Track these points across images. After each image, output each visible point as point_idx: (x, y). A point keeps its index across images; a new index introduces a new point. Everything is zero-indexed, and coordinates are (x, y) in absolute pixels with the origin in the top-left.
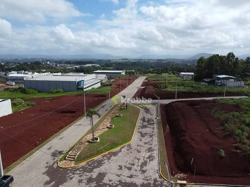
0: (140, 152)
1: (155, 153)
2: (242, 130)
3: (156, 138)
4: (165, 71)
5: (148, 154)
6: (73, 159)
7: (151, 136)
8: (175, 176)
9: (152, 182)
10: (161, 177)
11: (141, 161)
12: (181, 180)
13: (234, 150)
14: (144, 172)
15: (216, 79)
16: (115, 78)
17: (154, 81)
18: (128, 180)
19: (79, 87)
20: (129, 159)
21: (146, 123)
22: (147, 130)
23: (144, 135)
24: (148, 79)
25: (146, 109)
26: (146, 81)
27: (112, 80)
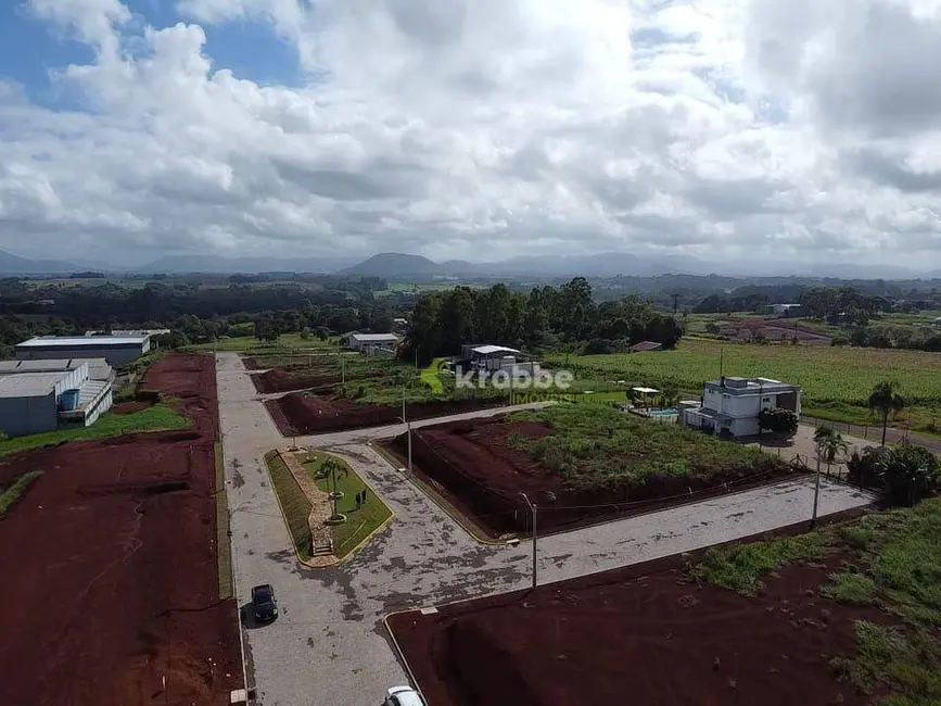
0: (424, 525)
1: (451, 522)
2: (569, 462)
3: (430, 503)
4: (286, 327)
5: (440, 525)
6: (328, 553)
7: (420, 501)
8: (501, 537)
9: (475, 550)
10: (481, 544)
11: (439, 535)
12: (510, 539)
13: (567, 490)
14: (454, 544)
15: (472, 357)
16: (135, 368)
17: (289, 371)
18: (441, 555)
19: (68, 416)
20: (416, 536)
21: (385, 483)
22: (401, 494)
23: (405, 502)
24: (259, 363)
25: (354, 455)
26: (259, 372)
27: (132, 377)
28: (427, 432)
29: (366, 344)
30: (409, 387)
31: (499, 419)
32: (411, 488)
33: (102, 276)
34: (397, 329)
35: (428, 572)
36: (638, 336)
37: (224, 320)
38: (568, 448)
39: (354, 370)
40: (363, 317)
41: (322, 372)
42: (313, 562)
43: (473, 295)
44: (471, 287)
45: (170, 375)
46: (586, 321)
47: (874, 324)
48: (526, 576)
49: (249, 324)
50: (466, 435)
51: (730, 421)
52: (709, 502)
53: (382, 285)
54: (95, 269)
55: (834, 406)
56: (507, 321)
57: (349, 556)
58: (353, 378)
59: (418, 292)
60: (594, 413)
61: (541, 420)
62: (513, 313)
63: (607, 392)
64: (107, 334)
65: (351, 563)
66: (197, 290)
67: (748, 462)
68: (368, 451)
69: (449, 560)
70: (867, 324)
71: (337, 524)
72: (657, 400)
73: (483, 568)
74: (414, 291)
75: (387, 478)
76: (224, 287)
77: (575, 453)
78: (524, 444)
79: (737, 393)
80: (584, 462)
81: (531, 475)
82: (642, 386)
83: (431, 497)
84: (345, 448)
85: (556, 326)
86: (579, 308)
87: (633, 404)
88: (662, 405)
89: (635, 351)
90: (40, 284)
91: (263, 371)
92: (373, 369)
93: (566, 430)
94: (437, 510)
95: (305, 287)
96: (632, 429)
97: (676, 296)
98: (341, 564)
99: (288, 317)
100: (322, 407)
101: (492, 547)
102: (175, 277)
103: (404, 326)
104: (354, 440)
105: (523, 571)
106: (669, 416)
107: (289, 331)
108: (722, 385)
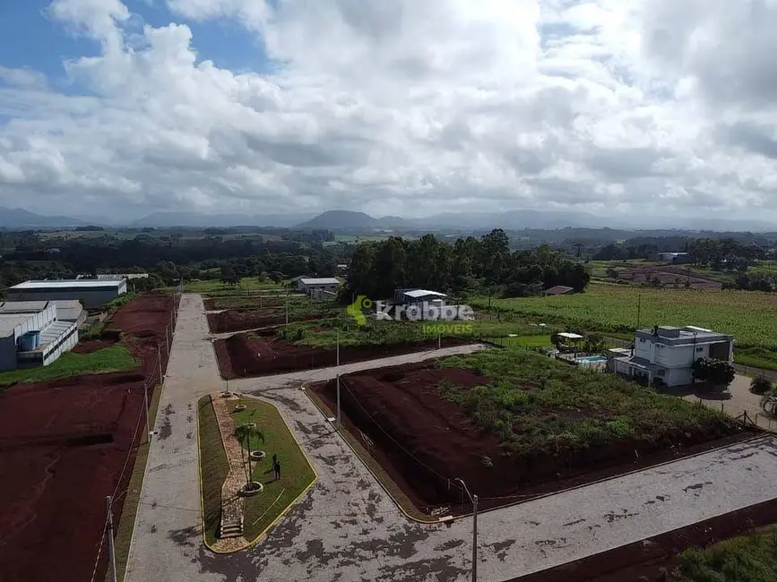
0: (349, 493)
1: (377, 488)
2: (504, 419)
3: (358, 463)
4: (247, 272)
5: (366, 494)
6: (237, 534)
7: (347, 459)
8: (432, 513)
9: (403, 530)
10: (410, 520)
11: (363, 507)
12: (442, 516)
13: (504, 454)
14: (380, 520)
15: (403, 300)
16: (107, 309)
17: (240, 311)
18: (364, 538)
19: (26, 356)
20: (338, 509)
21: (314, 436)
22: (328, 449)
23: (330, 461)
24: (216, 305)
25: (286, 401)
26: (215, 312)
27: (103, 317)
28: (358, 378)
29: (313, 287)
30: (345, 329)
31: (429, 364)
32: (338, 444)
33: (101, 229)
34: (340, 274)
35: (348, 563)
36: (551, 281)
37: (197, 265)
38: (501, 403)
39: (297, 311)
40: (311, 263)
41: (271, 313)
42: (219, 546)
43: (405, 244)
44: (404, 238)
45: (135, 315)
46: (504, 267)
47: (753, 270)
48: (464, 572)
49: (218, 269)
50: (396, 383)
51: (663, 371)
52: (657, 469)
53: (330, 237)
54: (96, 223)
55: (754, 352)
56: (436, 267)
57: (261, 538)
58: (296, 319)
59: (360, 242)
60: (522, 360)
61: (470, 367)
62: (441, 260)
63: (530, 335)
64: (94, 278)
65: (261, 548)
66: (178, 241)
67: (694, 420)
68: (301, 397)
69: (373, 546)
70: (746, 270)
71: (252, 495)
72: (582, 344)
73: (413, 559)
74: (356, 241)
75: (316, 428)
76: (200, 238)
77: (508, 408)
78: (456, 395)
79: (670, 343)
80: (519, 418)
81: (463, 434)
82: (567, 332)
83: (358, 454)
84: (279, 393)
85: (478, 272)
86: (498, 256)
87: (558, 348)
88: (588, 351)
89: (549, 295)
90: (50, 236)
91: (219, 312)
92: (315, 311)
93: (495, 379)
94: (363, 471)
95: (266, 238)
96: (564, 378)
97: (579, 245)
98: (250, 549)
99: (248, 263)
100: (262, 348)
101: (423, 526)
102: (160, 230)
103: (345, 271)
104: (289, 383)
105: (458, 564)
106: (597, 362)
107: (250, 275)
108: (656, 335)
